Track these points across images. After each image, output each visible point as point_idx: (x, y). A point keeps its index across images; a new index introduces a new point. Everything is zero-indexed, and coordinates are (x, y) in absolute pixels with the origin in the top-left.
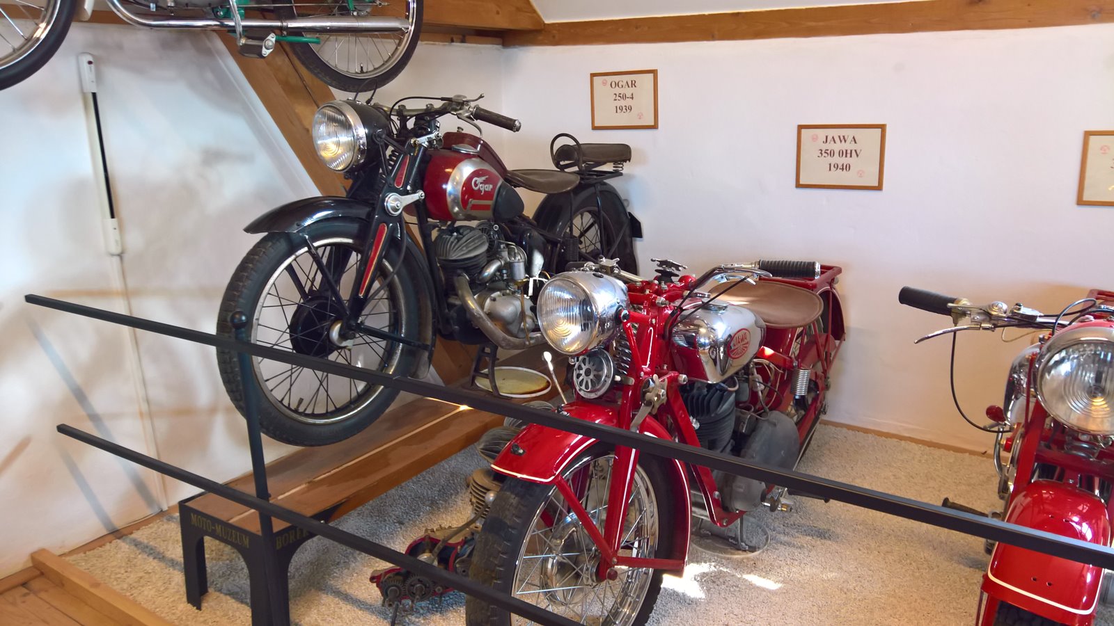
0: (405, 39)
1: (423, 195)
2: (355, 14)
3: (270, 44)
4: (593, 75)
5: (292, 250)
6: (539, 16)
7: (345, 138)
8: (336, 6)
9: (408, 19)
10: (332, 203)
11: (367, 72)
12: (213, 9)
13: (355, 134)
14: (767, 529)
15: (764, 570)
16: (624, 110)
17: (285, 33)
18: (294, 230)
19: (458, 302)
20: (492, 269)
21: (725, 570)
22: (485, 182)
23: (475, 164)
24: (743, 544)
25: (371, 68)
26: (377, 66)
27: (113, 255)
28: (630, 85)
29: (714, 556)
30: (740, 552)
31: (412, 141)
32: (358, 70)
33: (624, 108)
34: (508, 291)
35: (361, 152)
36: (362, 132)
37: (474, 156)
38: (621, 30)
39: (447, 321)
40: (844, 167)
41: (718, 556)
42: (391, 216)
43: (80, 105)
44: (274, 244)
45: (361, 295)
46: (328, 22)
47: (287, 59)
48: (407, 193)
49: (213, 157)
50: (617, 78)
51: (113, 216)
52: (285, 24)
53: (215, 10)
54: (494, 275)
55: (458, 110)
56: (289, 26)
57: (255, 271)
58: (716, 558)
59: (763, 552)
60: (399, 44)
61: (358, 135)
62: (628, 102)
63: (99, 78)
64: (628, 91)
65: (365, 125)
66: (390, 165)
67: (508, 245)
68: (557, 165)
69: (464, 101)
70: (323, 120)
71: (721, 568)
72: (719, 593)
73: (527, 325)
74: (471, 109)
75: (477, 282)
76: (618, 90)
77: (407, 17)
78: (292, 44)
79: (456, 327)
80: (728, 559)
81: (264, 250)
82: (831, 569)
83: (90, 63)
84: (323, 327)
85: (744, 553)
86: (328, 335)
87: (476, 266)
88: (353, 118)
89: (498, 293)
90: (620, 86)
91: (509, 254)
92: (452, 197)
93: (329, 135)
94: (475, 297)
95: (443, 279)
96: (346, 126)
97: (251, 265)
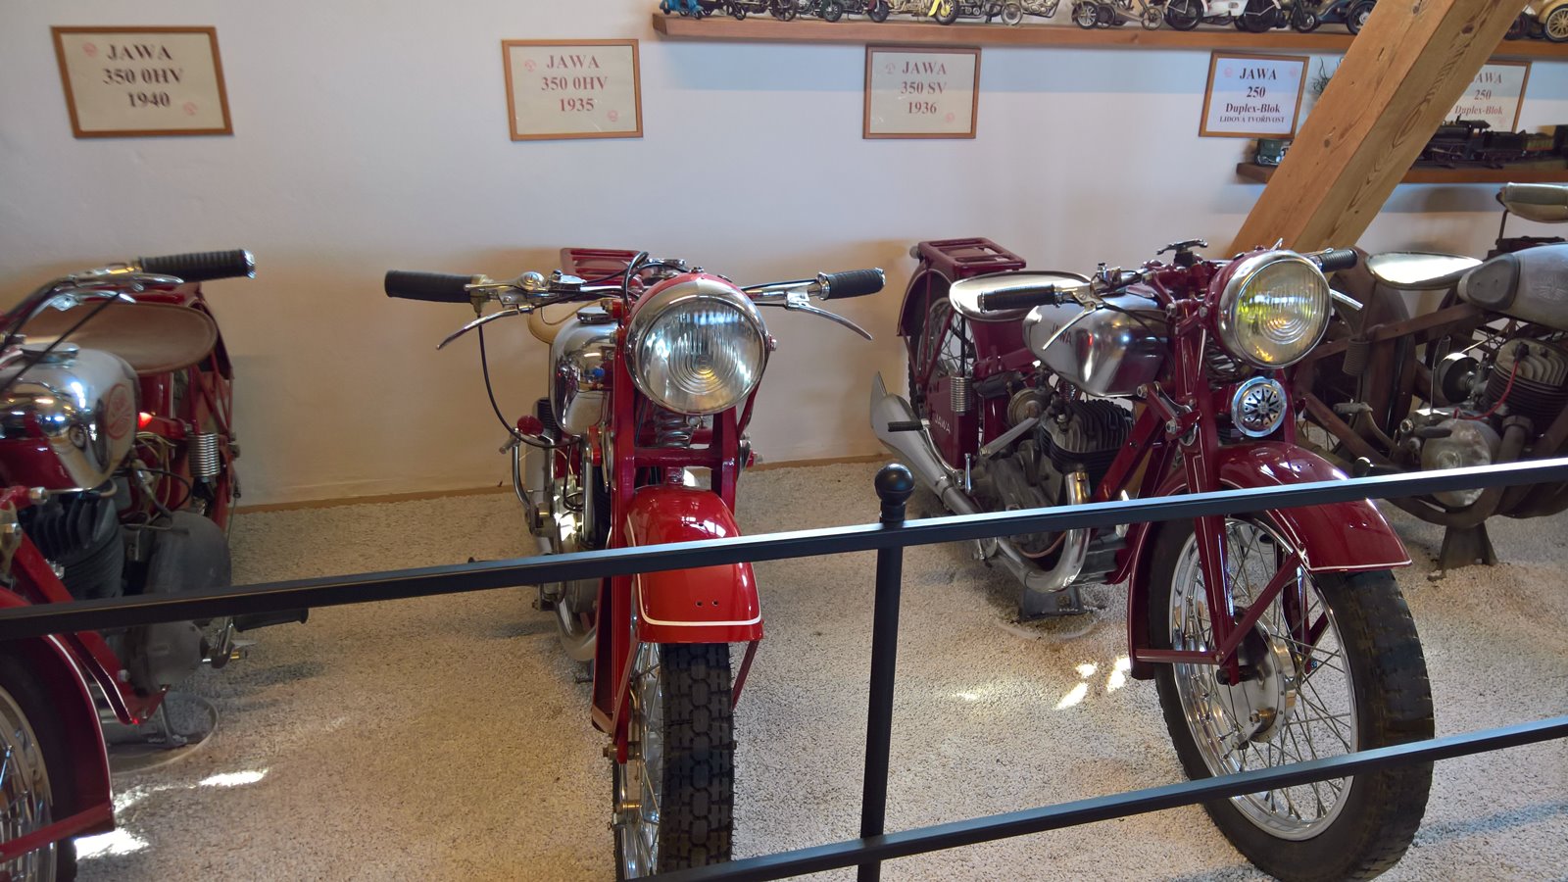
14: (206, 699)
15: (230, 760)
21: (164, 788)
24: (176, 737)
29: (134, 775)
30: (175, 751)
40: (159, 100)
41: (142, 773)
58: (139, 777)
59: (216, 735)
71: (156, 789)
72: (171, 827)
80: (161, 770)
82: (334, 715)
85: (182, 750)
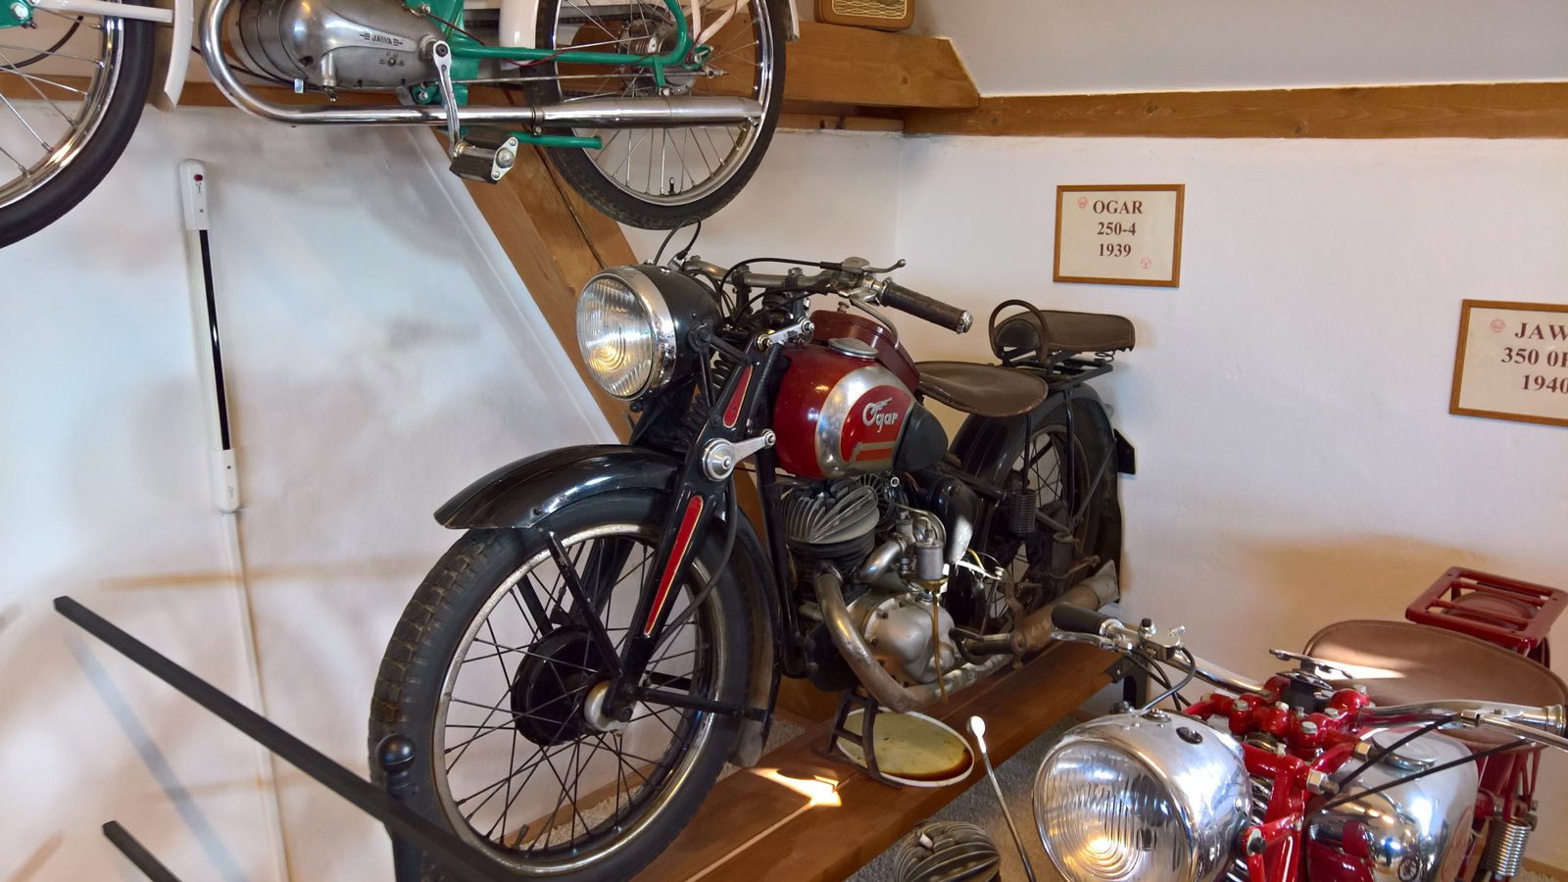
0: (750, 135)
1: (773, 439)
2: (666, 92)
3: (508, 157)
4: (1061, 189)
5: (523, 554)
6: (971, 85)
7: (634, 335)
8: (633, 78)
9: (757, 99)
10: (606, 462)
11: (680, 194)
12: (410, 89)
13: (655, 330)
16: (1116, 251)
17: (538, 130)
18: (528, 524)
19: (816, 616)
20: (885, 559)
22: (885, 410)
23: (869, 378)
25: (688, 186)
26: (697, 183)
27: (224, 513)
28: (1131, 209)
31: (760, 341)
32: (665, 190)
33: (1116, 248)
34: (908, 596)
35: (667, 364)
36: (668, 326)
37: (868, 362)
38: (1119, 112)
39: (796, 652)
40: (1558, 385)
42: (713, 483)
43: (179, 251)
44: (488, 546)
45: (648, 635)
46: (615, 109)
47: (543, 169)
48: (745, 437)
49: (407, 334)
50: (1106, 196)
51: (226, 445)
52: (539, 114)
53: (415, 91)
54: (888, 569)
55: (853, 288)
56: (547, 118)
57: (447, 603)
60: (739, 142)
61: (659, 333)
62: (1125, 238)
63: (214, 202)
64: (1126, 220)
65: (675, 312)
66: (717, 381)
67: (913, 515)
68: (999, 352)
69: (864, 271)
70: (598, 302)
73: (941, 662)
74: (876, 287)
75: (856, 581)
76: (1106, 217)
77: (755, 96)
78: (551, 149)
79: (813, 664)
81: (467, 560)
83: (199, 178)
84: (572, 696)
86: (582, 710)
87: (853, 556)
88: (652, 300)
89: (892, 601)
90: (1112, 210)
91: (915, 528)
92: (824, 435)
93: (606, 328)
94: (850, 608)
95: (794, 573)
96: (638, 311)
97: (441, 591)
